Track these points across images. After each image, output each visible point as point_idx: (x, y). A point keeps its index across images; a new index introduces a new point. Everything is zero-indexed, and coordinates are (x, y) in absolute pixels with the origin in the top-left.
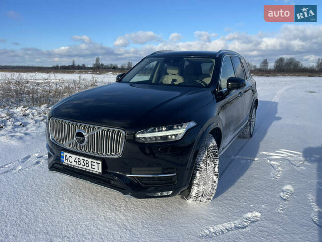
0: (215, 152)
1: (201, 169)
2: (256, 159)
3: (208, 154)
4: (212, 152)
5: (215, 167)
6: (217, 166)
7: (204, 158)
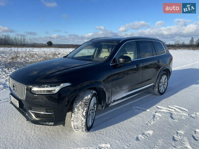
0: (86, 102)
1: (75, 112)
2: (148, 110)
3: (81, 103)
4: (84, 102)
5: (83, 112)
6: (85, 112)
7: (78, 105)
